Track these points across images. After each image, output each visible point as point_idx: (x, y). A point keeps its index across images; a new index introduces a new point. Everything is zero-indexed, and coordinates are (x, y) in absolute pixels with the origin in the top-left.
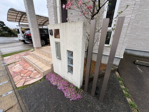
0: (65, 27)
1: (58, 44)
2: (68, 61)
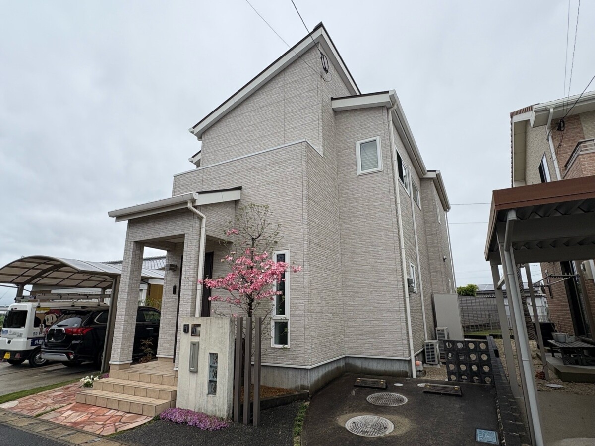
0: (209, 322)
1: (197, 345)
2: (210, 371)
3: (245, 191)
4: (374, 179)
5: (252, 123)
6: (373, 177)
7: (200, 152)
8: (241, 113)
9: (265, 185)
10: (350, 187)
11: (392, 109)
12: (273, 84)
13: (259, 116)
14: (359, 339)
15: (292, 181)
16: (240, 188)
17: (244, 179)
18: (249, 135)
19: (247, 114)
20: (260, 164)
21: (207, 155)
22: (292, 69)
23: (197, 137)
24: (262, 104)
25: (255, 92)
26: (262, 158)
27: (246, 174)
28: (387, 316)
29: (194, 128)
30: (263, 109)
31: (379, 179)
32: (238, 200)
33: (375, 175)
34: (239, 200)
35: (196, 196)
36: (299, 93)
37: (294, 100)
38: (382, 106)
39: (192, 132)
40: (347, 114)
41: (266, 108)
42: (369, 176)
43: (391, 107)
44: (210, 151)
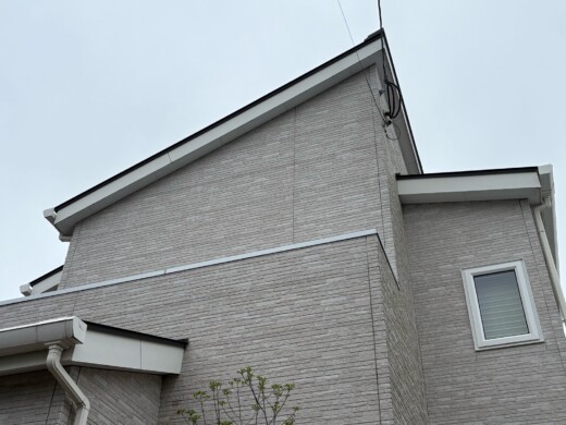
3: (196, 352)
4: (522, 360)
5: (209, 208)
6: (520, 356)
7: (60, 269)
8: (185, 185)
9: (258, 337)
10: (459, 379)
11: (543, 206)
12: (267, 134)
13: (229, 193)
15: (343, 331)
16: (183, 344)
17: (196, 319)
18: (201, 232)
19: (199, 189)
20: (247, 285)
21: (79, 272)
22: (312, 109)
23: (58, 233)
24: (237, 170)
25: (223, 146)
26: (252, 270)
27: (201, 307)
29: (57, 209)
30: (239, 180)
31: (535, 360)
32: (173, 377)
33: (524, 350)
34: (177, 375)
35: (80, 331)
36: (329, 151)
37: (319, 166)
38: (520, 200)
39: (51, 219)
40: (433, 212)
41: (248, 178)
42: (506, 352)
43: (540, 204)
44: (91, 262)
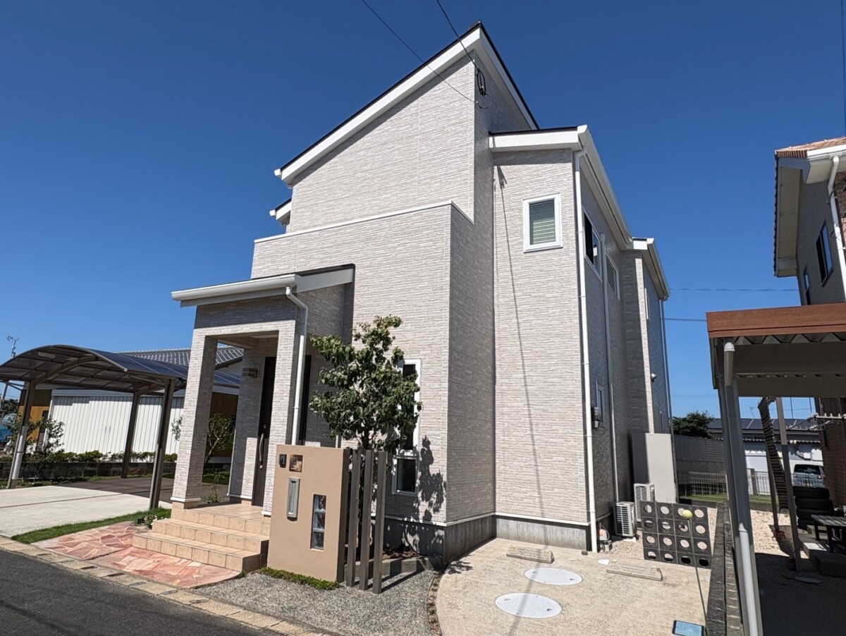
1: (297, 484)
3: (358, 271)
4: (549, 257)
6: (547, 255)
9: (389, 264)
10: (512, 268)
13: (381, 157)
14: (514, 491)
15: (430, 261)
16: (351, 267)
17: (358, 252)
18: (364, 184)
22: (431, 89)
27: (361, 246)
28: (559, 461)
31: (555, 258)
33: (550, 251)
34: (351, 283)
36: (441, 125)
37: (434, 136)
38: (566, 149)
40: (512, 158)
41: (390, 145)
42: (540, 253)
43: (580, 151)
44: (306, 204)
